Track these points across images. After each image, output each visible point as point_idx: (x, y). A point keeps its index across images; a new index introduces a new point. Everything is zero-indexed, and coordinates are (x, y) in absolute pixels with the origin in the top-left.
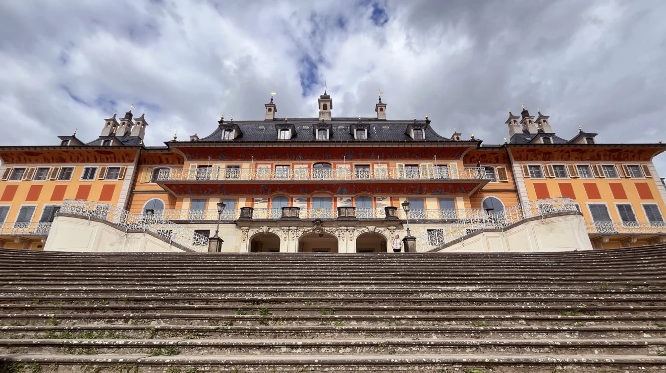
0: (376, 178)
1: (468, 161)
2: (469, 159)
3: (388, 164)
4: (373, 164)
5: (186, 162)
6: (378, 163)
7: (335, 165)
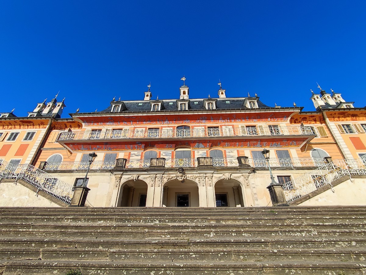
0: (224, 135)
2: (294, 121)
3: (233, 126)
4: (221, 126)
5: (83, 127)
6: (225, 125)
7: (193, 127)
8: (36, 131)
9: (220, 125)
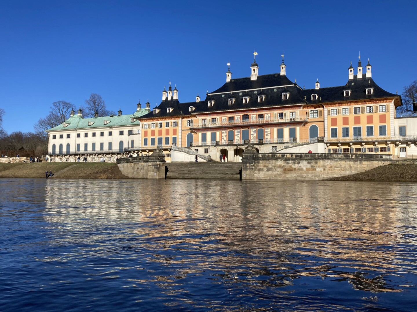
2: (306, 107)
3: (271, 113)
5: (197, 118)
6: (267, 114)
7: (250, 116)
8: (177, 121)
9: (264, 113)
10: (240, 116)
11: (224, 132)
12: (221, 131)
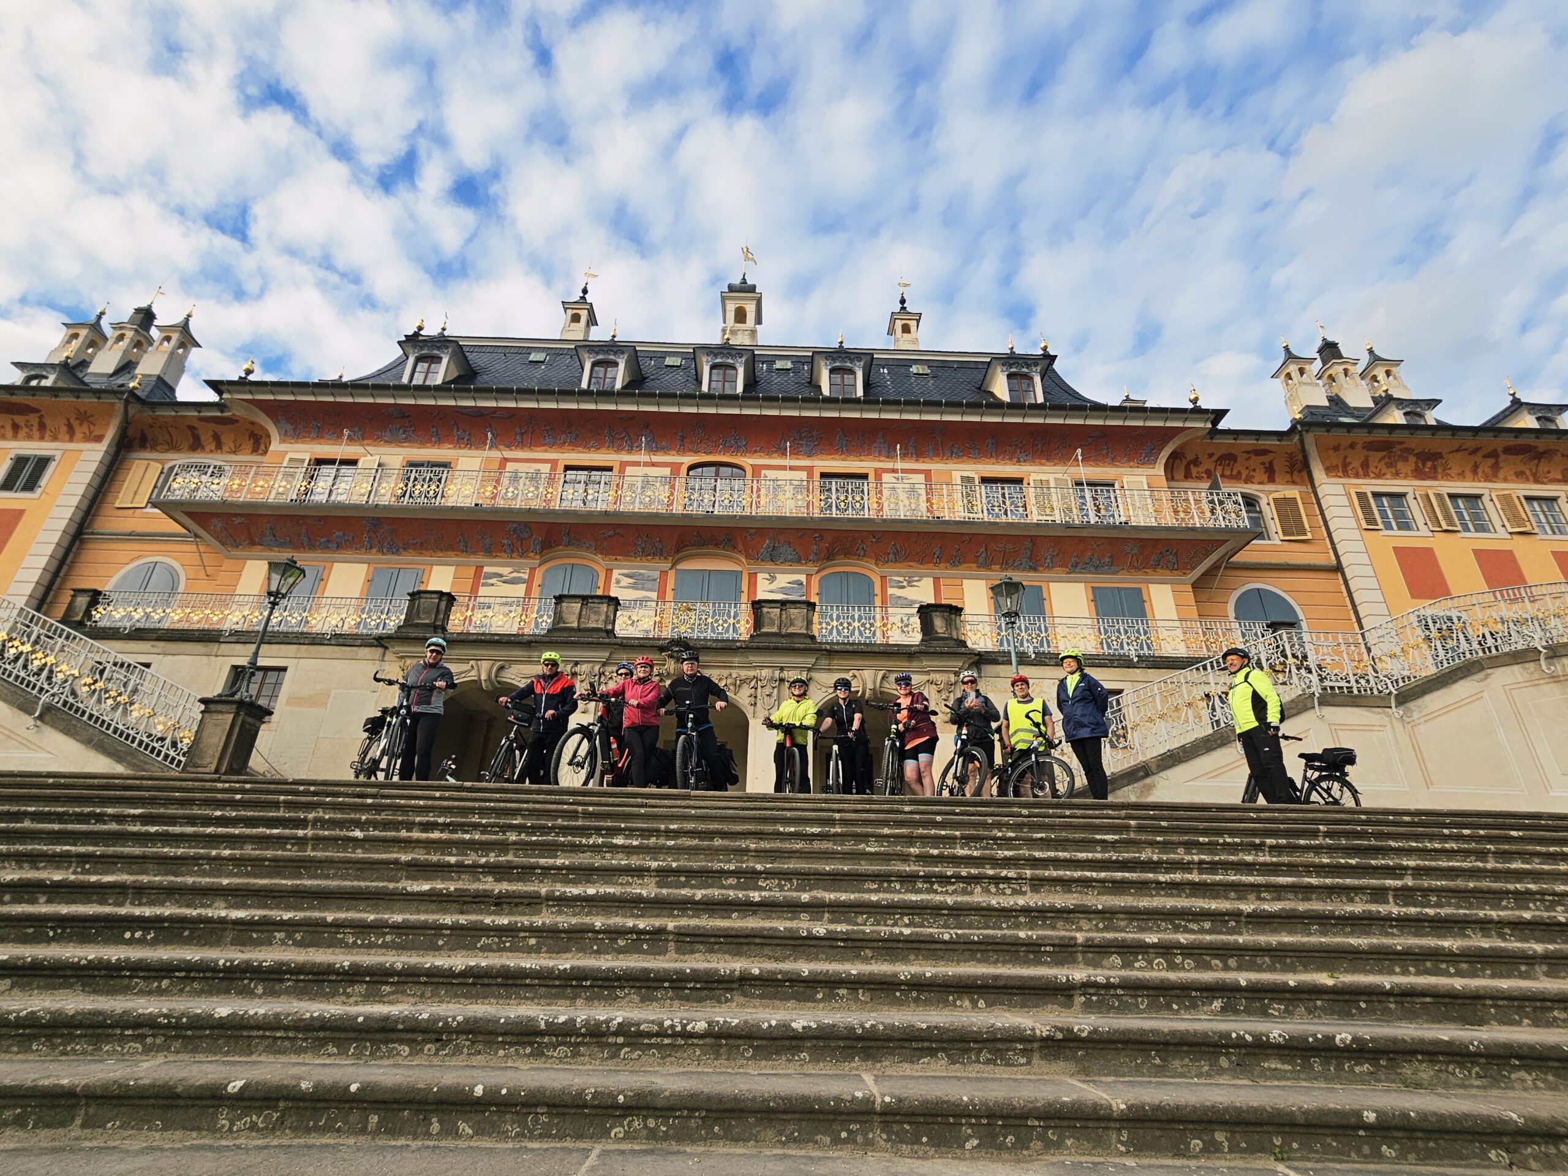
0: (887, 513)
1: (1180, 473)
2: (1183, 468)
3: (927, 474)
4: (878, 474)
5: (275, 446)
6: (894, 471)
7: (757, 470)
8: (58, 455)
9: (876, 470)
10: (667, 471)
11: (505, 571)
12: (479, 559)
